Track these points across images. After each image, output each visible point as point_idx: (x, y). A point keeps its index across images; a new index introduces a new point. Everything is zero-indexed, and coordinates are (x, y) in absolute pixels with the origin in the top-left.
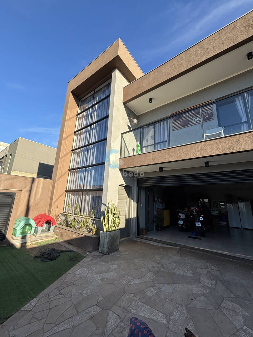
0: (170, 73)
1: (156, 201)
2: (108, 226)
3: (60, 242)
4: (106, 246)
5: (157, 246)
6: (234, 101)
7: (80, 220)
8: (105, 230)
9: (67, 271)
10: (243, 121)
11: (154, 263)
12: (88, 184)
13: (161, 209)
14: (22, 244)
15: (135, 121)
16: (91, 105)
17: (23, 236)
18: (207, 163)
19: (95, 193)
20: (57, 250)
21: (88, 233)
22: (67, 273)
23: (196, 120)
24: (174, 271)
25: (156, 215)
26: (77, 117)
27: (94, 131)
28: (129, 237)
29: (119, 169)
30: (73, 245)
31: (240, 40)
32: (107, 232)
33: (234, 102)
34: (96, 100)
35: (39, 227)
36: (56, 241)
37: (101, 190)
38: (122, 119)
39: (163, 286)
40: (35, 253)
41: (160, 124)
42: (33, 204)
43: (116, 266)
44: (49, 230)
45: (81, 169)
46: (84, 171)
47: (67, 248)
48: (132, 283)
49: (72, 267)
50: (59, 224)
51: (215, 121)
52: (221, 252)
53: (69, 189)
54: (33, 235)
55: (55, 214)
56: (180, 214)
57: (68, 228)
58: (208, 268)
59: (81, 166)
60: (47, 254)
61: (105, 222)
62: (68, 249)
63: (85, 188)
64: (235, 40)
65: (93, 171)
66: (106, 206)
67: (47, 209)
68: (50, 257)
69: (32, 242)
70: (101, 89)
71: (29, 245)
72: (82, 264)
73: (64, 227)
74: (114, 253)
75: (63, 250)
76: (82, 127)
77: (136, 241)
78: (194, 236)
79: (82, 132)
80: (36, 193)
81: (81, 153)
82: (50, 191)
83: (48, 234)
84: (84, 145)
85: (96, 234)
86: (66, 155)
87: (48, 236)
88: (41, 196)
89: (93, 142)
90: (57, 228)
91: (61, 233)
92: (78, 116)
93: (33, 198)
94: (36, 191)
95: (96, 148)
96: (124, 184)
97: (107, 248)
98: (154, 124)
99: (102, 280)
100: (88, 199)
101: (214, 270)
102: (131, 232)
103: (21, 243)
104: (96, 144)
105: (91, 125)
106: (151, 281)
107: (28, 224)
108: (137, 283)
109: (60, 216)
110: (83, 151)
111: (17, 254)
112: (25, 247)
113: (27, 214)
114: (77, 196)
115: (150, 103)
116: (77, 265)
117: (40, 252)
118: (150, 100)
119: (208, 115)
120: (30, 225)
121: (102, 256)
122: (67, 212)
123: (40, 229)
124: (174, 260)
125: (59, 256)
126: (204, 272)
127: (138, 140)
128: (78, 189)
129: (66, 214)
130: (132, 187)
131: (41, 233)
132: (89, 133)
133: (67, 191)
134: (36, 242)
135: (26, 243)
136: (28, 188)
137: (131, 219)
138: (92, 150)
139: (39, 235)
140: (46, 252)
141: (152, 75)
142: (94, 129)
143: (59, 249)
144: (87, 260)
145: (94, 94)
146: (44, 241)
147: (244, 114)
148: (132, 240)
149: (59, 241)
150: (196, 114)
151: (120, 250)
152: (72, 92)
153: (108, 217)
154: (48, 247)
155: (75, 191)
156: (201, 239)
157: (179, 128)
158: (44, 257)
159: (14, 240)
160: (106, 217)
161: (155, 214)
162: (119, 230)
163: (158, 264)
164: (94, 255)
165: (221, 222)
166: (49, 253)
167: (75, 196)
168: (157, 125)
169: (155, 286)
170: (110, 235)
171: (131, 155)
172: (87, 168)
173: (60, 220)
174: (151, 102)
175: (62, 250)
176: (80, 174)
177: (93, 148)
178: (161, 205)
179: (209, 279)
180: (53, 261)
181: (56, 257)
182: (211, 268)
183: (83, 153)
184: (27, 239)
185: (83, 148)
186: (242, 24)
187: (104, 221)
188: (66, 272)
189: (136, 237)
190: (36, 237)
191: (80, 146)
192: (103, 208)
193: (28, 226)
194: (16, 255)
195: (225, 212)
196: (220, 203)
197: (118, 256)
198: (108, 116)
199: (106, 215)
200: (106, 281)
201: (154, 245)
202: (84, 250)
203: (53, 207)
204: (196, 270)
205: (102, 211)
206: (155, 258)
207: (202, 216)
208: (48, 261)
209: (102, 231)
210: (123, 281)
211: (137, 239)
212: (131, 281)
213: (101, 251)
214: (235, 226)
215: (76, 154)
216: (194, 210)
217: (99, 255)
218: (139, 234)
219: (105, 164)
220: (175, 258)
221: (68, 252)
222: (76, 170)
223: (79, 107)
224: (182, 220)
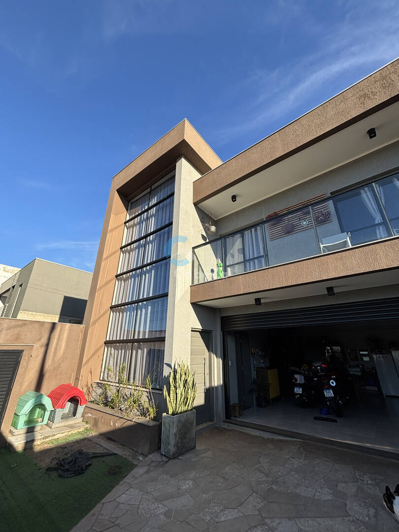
0: (261, 160)
1: (254, 354)
2: (176, 404)
3: (93, 437)
4: (172, 441)
5: (262, 437)
7: (128, 394)
8: (170, 412)
9: (103, 497)
10: (376, 222)
11: (258, 474)
12: (142, 330)
13: (262, 368)
14: (27, 443)
15: (213, 228)
16: (146, 208)
17: (28, 428)
18: (330, 290)
19: (152, 346)
20: (87, 454)
21: (140, 417)
22: (103, 501)
23: (305, 223)
24: (298, 491)
25: (256, 379)
26: (125, 225)
27: (150, 245)
28: (211, 421)
29: (191, 303)
30: (114, 441)
31: (354, 114)
32: (173, 414)
33: (359, 196)
34: (154, 201)
35: (57, 410)
36: (85, 436)
37: (163, 340)
38: (193, 226)
39: (279, 523)
40: (48, 461)
41: (251, 231)
42: (49, 368)
43: (191, 483)
44: (74, 414)
45: (129, 306)
46: (136, 309)
47: (104, 448)
48: (222, 519)
49: (113, 487)
50: (91, 402)
51: (334, 224)
52: (377, 447)
53: (111, 339)
54: (47, 425)
55: (85, 383)
56: (296, 376)
57: (108, 410)
58: (358, 482)
59: (130, 301)
60: (69, 463)
61: (171, 396)
62: (105, 451)
63: (136, 338)
64: (347, 115)
65: (150, 308)
66: (171, 368)
67: (73, 375)
68: (74, 467)
69: (43, 438)
70: (161, 185)
72: (130, 481)
73: (101, 407)
74: (188, 456)
75: (97, 453)
76: (133, 240)
77: (224, 429)
78: (323, 416)
79: (132, 247)
80: (56, 349)
81: (130, 280)
82: (80, 343)
83: (71, 422)
84: (135, 267)
85: (155, 419)
86: (107, 283)
87: (72, 427)
88: (64, 353)
89: (149, 262)
90: (87, 410)
91: (95, 419)
92: (127, 224)
93: (51, 358)
94: (57, 343)
95: (153, 271)
96: (199, 327)
97: (174, 446)
98: (241, 231)
99: (167, 514)
100: (141, 356)
101: (368, 484)
102: (214, 412)
103: (25, 441)
104: (154, 265)
105: (146, 237)
106: (257, 513)
107: (40, 405)
108: (231, 518)
109: (94, 386)
110: (134, 277)
111: (17, 463)
112: (32, 448)
113: (38, 387)
114: (123, 351)
115: (234, 201)
116: (121, 482)
117: (57, 459)
118: (234, 198)
119: (323, 215)
120: (41, 406)
121: (167, 462)
122: (106, 379)
123: (59, 412)
124: (295, 466)
125: (90, 465)
127: (218, 256)
128: (125, 339)
129: (104, 382)
130: (214, 333)
131: (61, 420)
132: (143, 248)
133: (107, 343)
134: (50, 438)
135: (33, 441)
136: (44, 340)
137: (213, 388)
138: (147, 275)
139: (57, 425)
140: (67, 459)
141: (234, 163)
142: (151, 242)
143: (92, 451)
144: (139, 471)
145: (150, 193)
146: (66, 435)
147: (376, 211)
148: (217, 428)
149: (91, 435)
150: (304, 215)
151: (198, 447)
152: (117, 191)
153: (175, 387)
154: (72, 446)
155: (120, 342)
156: (338, 420)
157: (280, 237)
158: (62, 468)
159: (13, 435)
160: (172, 388)
161: (254, 378)
162: (194, 410)
163: (267, 475)
164: (152, 461)
165: (368, 388)
166: (72, 461)
167: (120, 351)
168: (247, 233)
169: (265, 524)
170: (179, 421)
171: (209, 280)
172: (140, 304)
173: (94, 394)
174: (236, 200)
175: (95, 453)
176: (128, 313)
177: (149, 271)
178: (262, 361)
179: (363, 505)
180: (78, 477)
181: (85, 469)
182: (364, 481)
183: (133, 279)
184: (35, 433)
185: (134, 272)
186: (354, 95)
187: (169, 395)
188: (101, 500)
189: (223, 421)
190: (51, 428)
191: (129, 269)
192: (166, 371)
193: (39, 408)
194: (16, 465)
195: (371, 368)
196: (361, 353)
197: (195, 461)
198: (171, 224)
199: (171, 384)
200: (174, 517)
201: (256, 436)
202: (133, 450)
203: (83, 371)
204: (337, 485)
205: (165, 376)
206: (260, 463)
207: (333, 379)
208: (69, 476)
209: (165, 414)
210: (204, 515)
211: (226, 426)
212: (220, 514)
213: (165, 453)
214: (393, 393)
215: (123, 281)
216: (319, 368)
217: (160, 460)
218: (228, 415)
219: (167, 296)
220: (297, 462)
221: (106, 457)
222: (122, 307)
223: (129, 212)
224: (300, 385)
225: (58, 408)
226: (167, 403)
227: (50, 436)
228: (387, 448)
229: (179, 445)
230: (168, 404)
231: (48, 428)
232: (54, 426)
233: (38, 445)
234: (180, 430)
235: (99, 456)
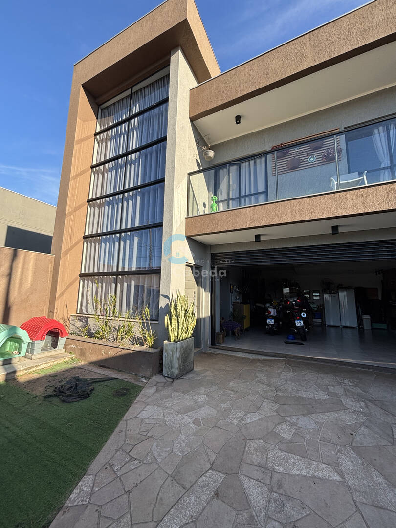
0: (283, 70)
1: (232, 291)
2: (178, 332)
4: (176, 365)
5: (248, 358)
6: (370, 134)
8: (172, 339)
10: (382, 166)
11: (261, 385)
13: (238, 303)
14: (7, 374)
15: (211, 153)
17: (4, 361)
18: (335, 229)
20: (86, 380)
22: (124, 418)
23: (312, 159)
24: (300, 395)
25: (232, 312)
26: (96, 138)
27: (133, 166)
28: (198, 347)
29: (186, 236)
30: (108, 368)
32: (175, 341)
33: (371, 136)
34: (135, 110)
35: (36, 342)
36: (74, 365)
37: (157, 272)
38: (189, 147)
39: (298, 419)
40: (41, 389)
41: (249, 165)
42: (16, 300)
43: (205, 396)
44: (55, 346)
45: (108, 236)
46: (117, 239)
47: (101, 375)
48: (249, 421)
51: (343, 164)
52: (342, 360)
53: (87, 272)
54: (26, 357)
55: (61, 316)
56: (270, 310)
57: (92, 340)
58: (342, 385)
59: (109, 230)
60: (68, 389)
61: (173, 325)
62: (103, 377)
63: (120, 270)
65: (136, 239)
66: (169, 299)
67: (46, 309)
68: (77, 392)
69: (26, 369)
70: (145, 88)
71: (22, 375)
72: (144, 400)
73: (86, 338)
74: (190, 376)
75: (96, 379)
76: (107, 158)
77: (211, 353)
78: (290, 341)
79: (107, 167)
80: (21, 279)
81: (107, 207)
82: (50, 275)
83: (53, 352)
84: (112, 192)
85: (153, 347)
86: (78, 208)
87: (55, 357)
88: (31, 285)
89: (131, 186)
90: (70, 341)
91: (81, 349)
92: (98, 137)
93: (17, 289)
94: (22, 273)
95: (139, 198)
96: (192, 262)
97: (178, 368)
98: (238, 162)
99: (196, 423)
100: (127, 289)
101: (350, 386)
102: (202, 339)
103: (5, 373)
104: (139, 190)
105: (126, 155)
106: (275, 414)
107: (14, 338)
108: (255, 419)
109: (71, 319)
110: (112, 203)
111: (3, 394)
112: (15, 379)
113: (6, 319)
114: (104, 284)
115: (237, 123)
116: (135, 401)
117: (52, 387)
118: (238, 119)
120: (18, 340)
121: (173, 382)
122: (84, 312)
123: (39, 344)
124: (289, 377)
125: (93, 389)
126: (340, 390)
127: (211, 189)
128: (105, 271)
129: (84, 316)
130: (203, 269)
131: (41, 352)
133: (82, 276)
134: (34, 369)
135: (15, 372)
137: (201, 319)
138: (130, 202)
139: (38, 357)
140: (65, 386)
141: (247, 70)
142: (133, 162)
143: (88, 377)
144: (149, 391)
145: (131, 96)
146: (51, 365)
148: (205, 353)
149: (79, 364)
150: (314, 150)
151: (195, 369)
152: (85, 86)
153: (177, 316)
154: (63, 375)
155: (99, 274)
156: (304, 343)
158: (63, 394)
160: (174, 317)
162: (192, 337)
163: (269, 385)
164: (158, 383)
165: (314, 320)
166: (71, 387)
167: (100, 284)
168: (244, 165)
169: (286, 421)
170: (182, 347)
171: (201, 214)
172: (123, 234)
173: (71, 327)
174: (239, 123)
175: (93, 379)
176: (107, 244)
177: (133, 198)
178: (238, 297)
179: (354, 400)
180: (85, 401)
181: (90, 393)
182: (346, 384)
183: (110, 206)
184: (15, 365)
185: (111, 198)
188: (122, 417)
189: (210, 347)
190: (31, 359)
191: (104, 194)
192: (163, 303)
193: (11, 341)
195: (320, 304)
197: (199, 380)
198: (164, 139)
199: (173, 314)
200: (203, 424)
201: (243, 358)
202: (133, 374)
203: (58, 304)
204: (328, 388)
205: (161, 307)
206: (257, 377)
207: (304, 312)
208: (75, 400)
209: (166, 342)
210: (231, 420)
211: (212, 351)
212: (244, 418)
213: (168, 375)
214: (332, 324)
215: (97, 208)
216: (294, 302)
217: (165, 381)
218: (214, 342)
219: (162, 226)
220: (288, 375)
221: (107, 382)
222: (99, 237)
223: (99, 120)
224: (273, 317)
225: (37, 340)
226: (168, 331)
227: (33, 367)
228: (351, 360)
229: (182, 367)
230: (170, 332)
231: (26, 359)
232: (34, 357)
233: (21, 376)
234: (182, 355)
235: (100, 381)
